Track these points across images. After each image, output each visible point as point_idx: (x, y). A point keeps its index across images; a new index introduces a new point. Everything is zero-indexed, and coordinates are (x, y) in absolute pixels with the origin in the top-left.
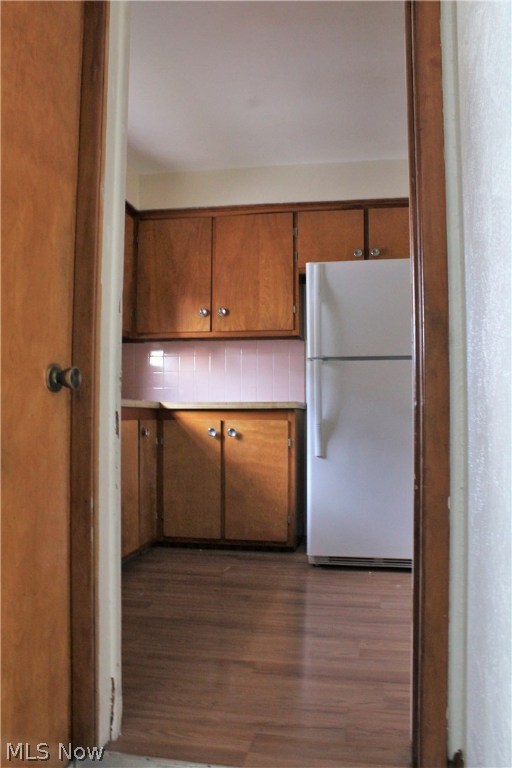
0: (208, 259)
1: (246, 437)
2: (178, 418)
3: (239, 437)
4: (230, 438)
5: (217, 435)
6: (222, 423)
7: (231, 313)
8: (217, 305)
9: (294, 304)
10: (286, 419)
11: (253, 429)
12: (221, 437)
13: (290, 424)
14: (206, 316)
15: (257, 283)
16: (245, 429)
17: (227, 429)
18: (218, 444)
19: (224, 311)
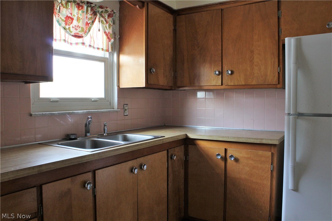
0: (220, 37)
1: (241, 160)
2: (198, 145)
3: (236, 160)
4: (230, 161)
5: (222, 157)
6: (226, 150)
7: (235, 73)
8: (225, 68)
9: (279, 65)
10: (270, 151)
11: (246, 156)
12: (225, 159)
13: (272, 154)
14: (219, 75)
15: (252, 52)
16: (241, 155)
17: (229, 154)
18: (223, 164)
19: (230, 72)
